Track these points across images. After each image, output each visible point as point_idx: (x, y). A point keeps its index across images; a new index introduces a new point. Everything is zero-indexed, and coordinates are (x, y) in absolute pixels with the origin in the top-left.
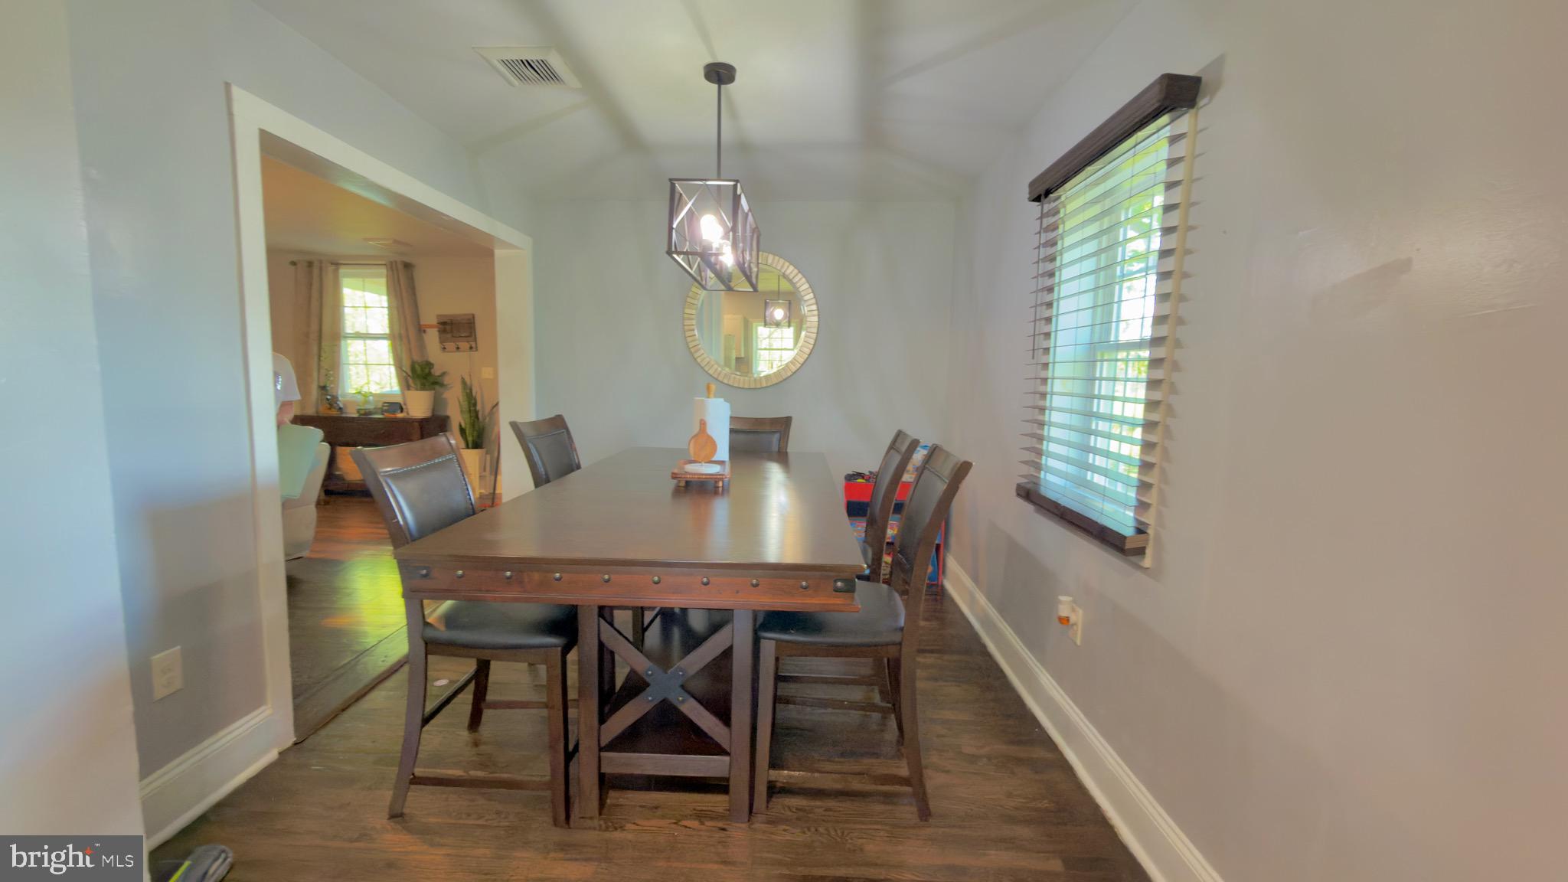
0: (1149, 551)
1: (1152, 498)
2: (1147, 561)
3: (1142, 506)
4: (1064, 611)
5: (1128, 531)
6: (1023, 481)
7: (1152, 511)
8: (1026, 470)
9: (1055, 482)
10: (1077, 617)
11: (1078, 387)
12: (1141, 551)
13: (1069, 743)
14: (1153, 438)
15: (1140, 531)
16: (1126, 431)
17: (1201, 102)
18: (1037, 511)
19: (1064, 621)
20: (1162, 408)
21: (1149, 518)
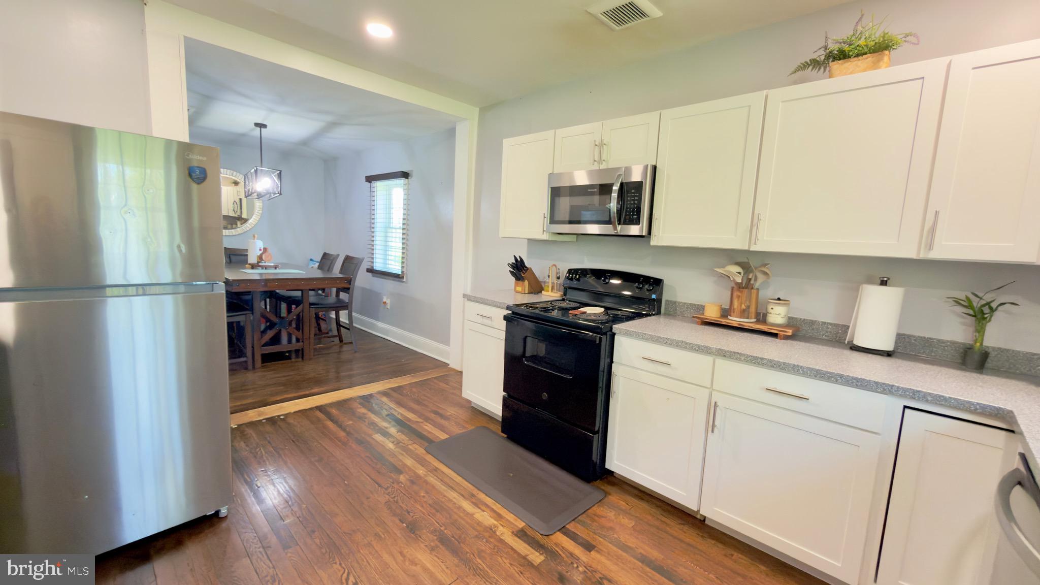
0: (405, 277)
1: (405, 265)
2: (404, 280)
3: (403, 267)
4: (384, 300)
5: (400, 273)
6: (369, 267)
7: (405, 268)
8: (370, 264)
9: (378, 266)
10: (388, 301)
11: (383, 234)
12: (403, 278)
13: (387, 336)
14: (404, 251)
15: (403, 272)
16: (398, 250)
17: (409, 178)
18: (373, 276)
19: (385, 303)
20: (405, 244)
21: (404, 270)
